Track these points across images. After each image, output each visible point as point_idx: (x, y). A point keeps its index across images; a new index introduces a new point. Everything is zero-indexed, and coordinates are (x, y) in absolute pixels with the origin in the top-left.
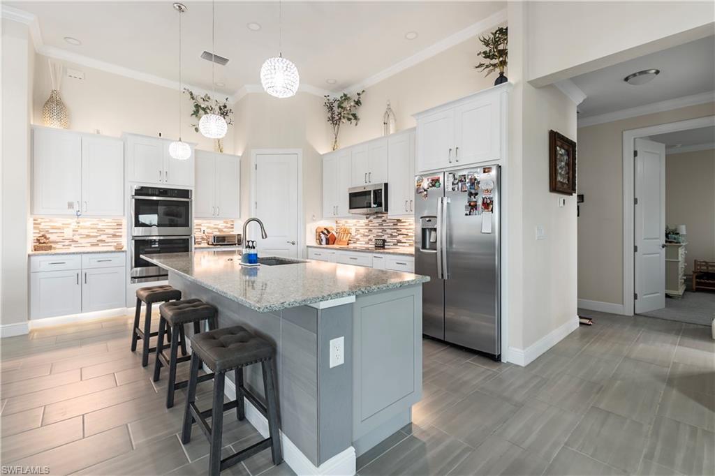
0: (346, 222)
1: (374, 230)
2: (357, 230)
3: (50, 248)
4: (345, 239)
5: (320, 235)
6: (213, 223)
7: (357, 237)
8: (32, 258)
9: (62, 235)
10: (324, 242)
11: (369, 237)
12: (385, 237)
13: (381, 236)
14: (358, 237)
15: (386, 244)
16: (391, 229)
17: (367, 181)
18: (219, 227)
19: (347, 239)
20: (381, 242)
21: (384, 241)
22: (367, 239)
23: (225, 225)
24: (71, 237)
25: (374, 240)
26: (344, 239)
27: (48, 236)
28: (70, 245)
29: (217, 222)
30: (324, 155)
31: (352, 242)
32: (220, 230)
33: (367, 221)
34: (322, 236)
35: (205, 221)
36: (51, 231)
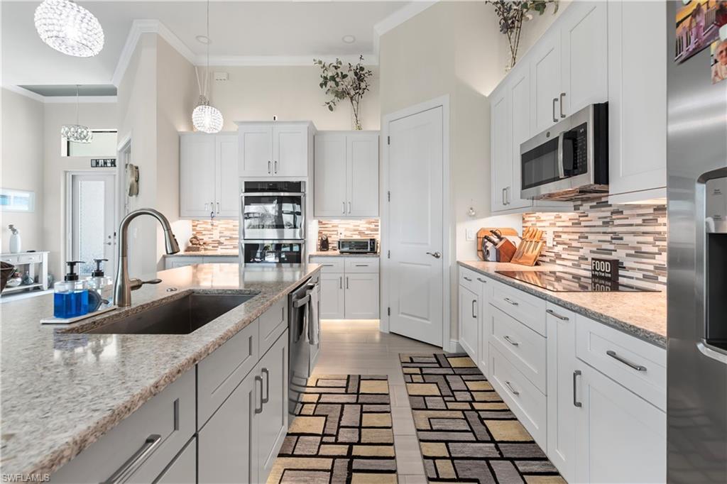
0: (539, 220)
1: (591, 237)
2: (557, 235)
3: (198, 249)
4: (532, 253)
5: (483, 244)
6: (352, 224)
7: (557, 249)
8: (167, 259)
9: (211, 236)
10: (492, 256)
11: (582, 252)
12: (619, 255)
13: (609, 252)
14: (559, 249)
15: (621, 272)
16: (635, 234)
17: (558, 116)
18: (360, 229)
19: (536, 252)
20: (606, 268)
21: (616, 265)
22: (575, 256)
23: (368, 226)
24: (217, 238)
25: (590, 259)
26: (530, 253)
27: (200, 237)
28: (217, 247)
29: (357, 222)
30: (490, 96)
31: (547, 259)
32: (361, 233)
33: (574, 215)
34: (489, 245)
35: (343, 222)
36: (204, 232)
